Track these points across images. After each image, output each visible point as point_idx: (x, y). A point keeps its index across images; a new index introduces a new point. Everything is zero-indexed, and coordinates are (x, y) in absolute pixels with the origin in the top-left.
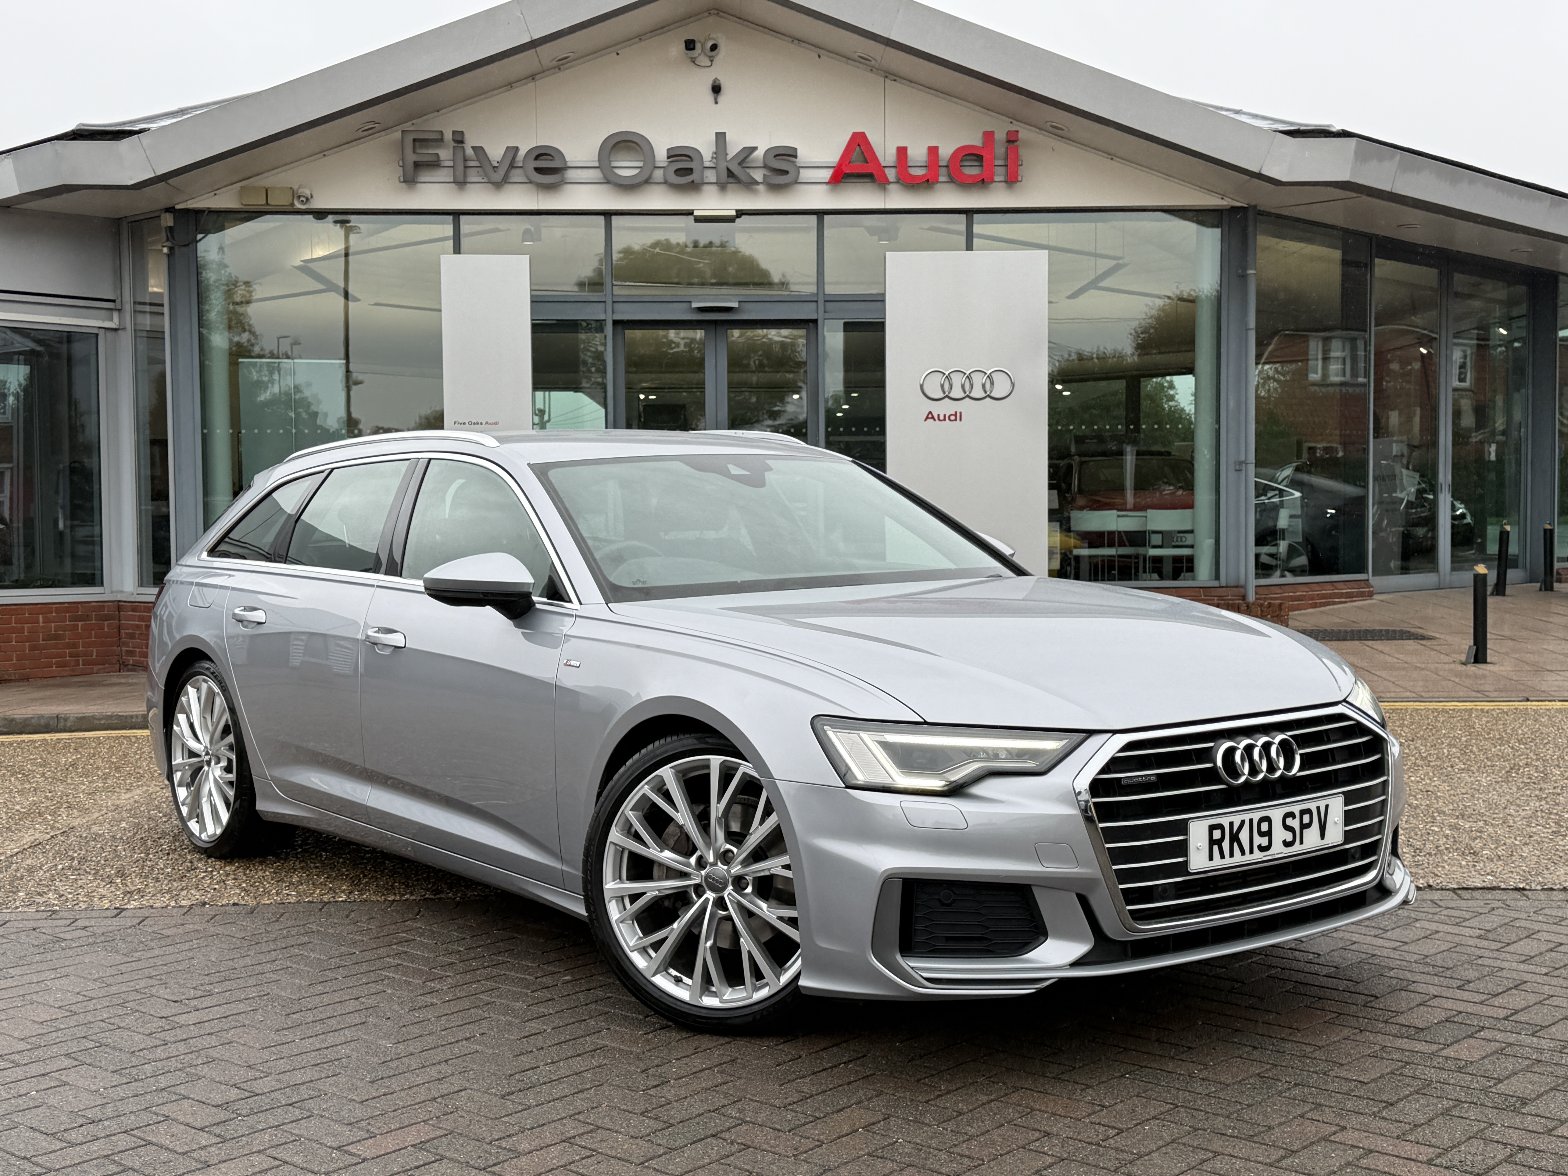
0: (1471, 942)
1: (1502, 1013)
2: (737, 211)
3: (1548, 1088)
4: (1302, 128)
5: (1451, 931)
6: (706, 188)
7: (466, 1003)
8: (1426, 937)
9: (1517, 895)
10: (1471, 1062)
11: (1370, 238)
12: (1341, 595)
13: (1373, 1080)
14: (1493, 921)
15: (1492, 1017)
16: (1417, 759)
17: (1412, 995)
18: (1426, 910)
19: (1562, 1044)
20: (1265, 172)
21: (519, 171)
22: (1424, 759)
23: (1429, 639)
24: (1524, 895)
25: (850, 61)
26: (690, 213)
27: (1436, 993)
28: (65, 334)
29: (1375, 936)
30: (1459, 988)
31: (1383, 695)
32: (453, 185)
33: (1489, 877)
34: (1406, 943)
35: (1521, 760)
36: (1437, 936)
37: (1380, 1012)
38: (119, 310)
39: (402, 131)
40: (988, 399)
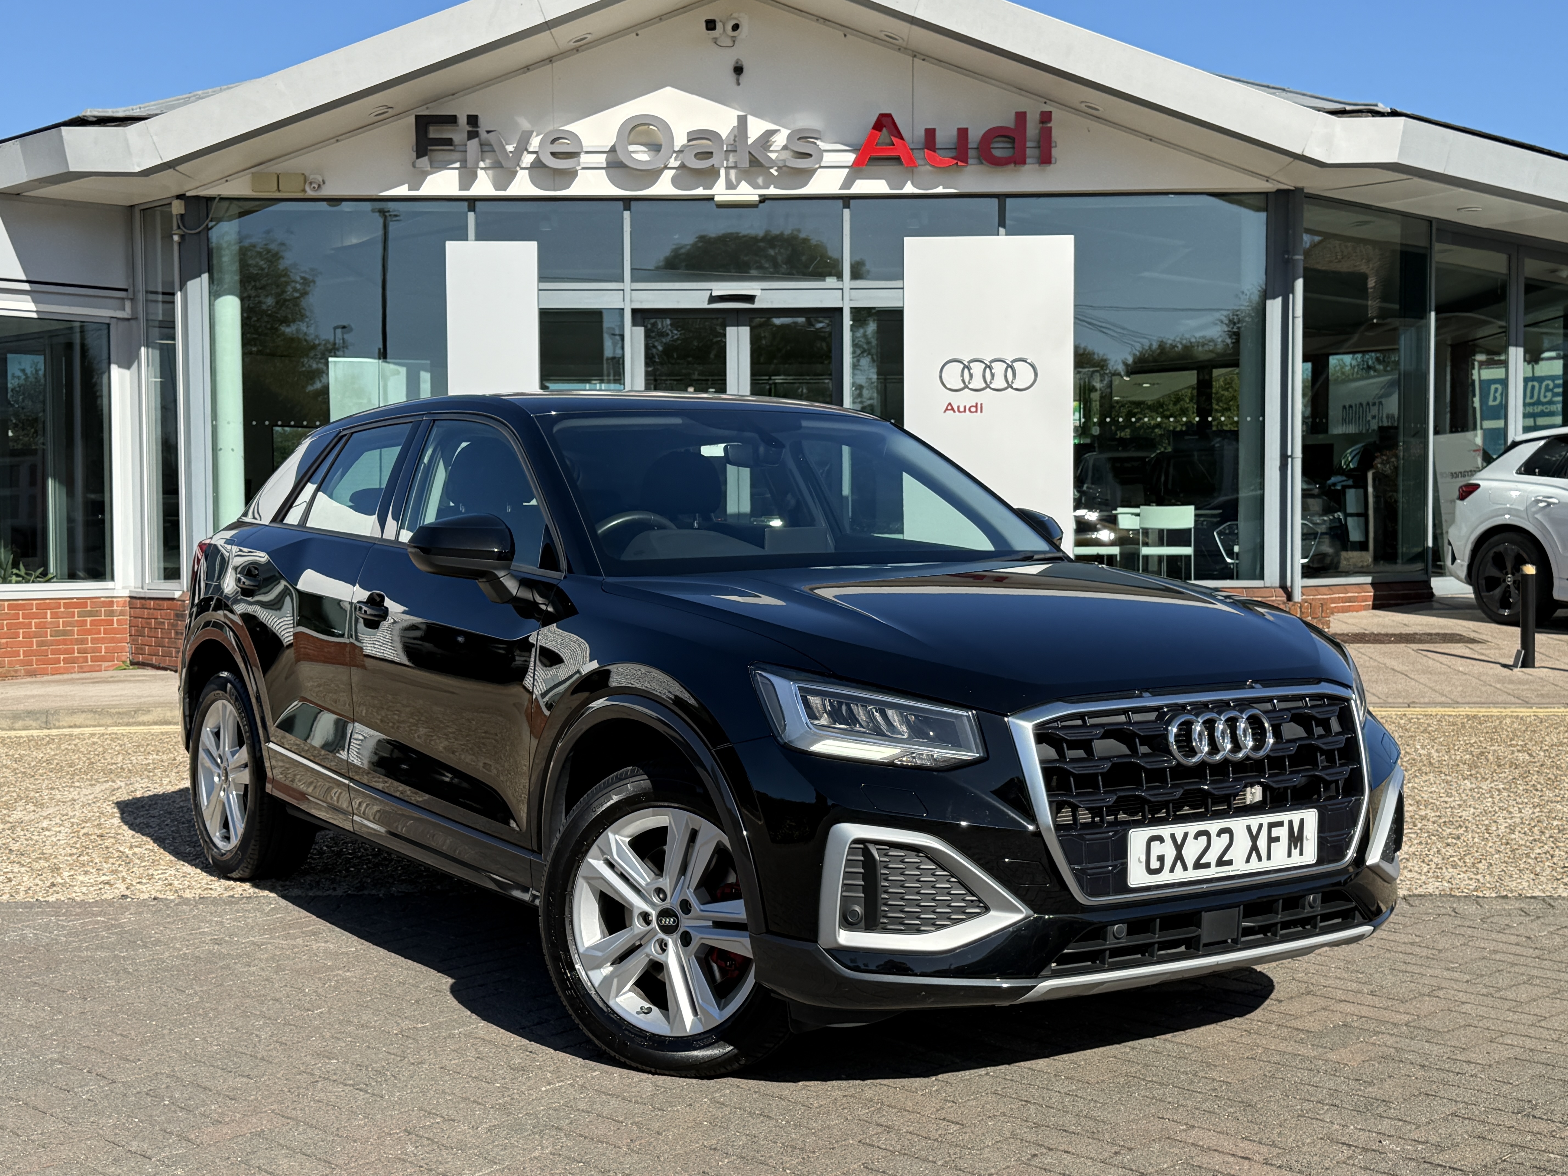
1: (1404, 1018)
2: (759, 196)
4: (1348, 107)
6: (727, 172)
9: (1468, 902)
10: (1350, 1066)
11: (1429, 221)
15: (1392, 1023)
17: (1318, 999)
20: (1307, 154)
21: (534, 156)
23: (1478, 642)
25: (877, 40)
26: (711, 199)
28: (78, 324)
31: (1417, 701)
32: (467, 170)
38: (132, 300)
39: (416, 116)
40: (1010, 389)
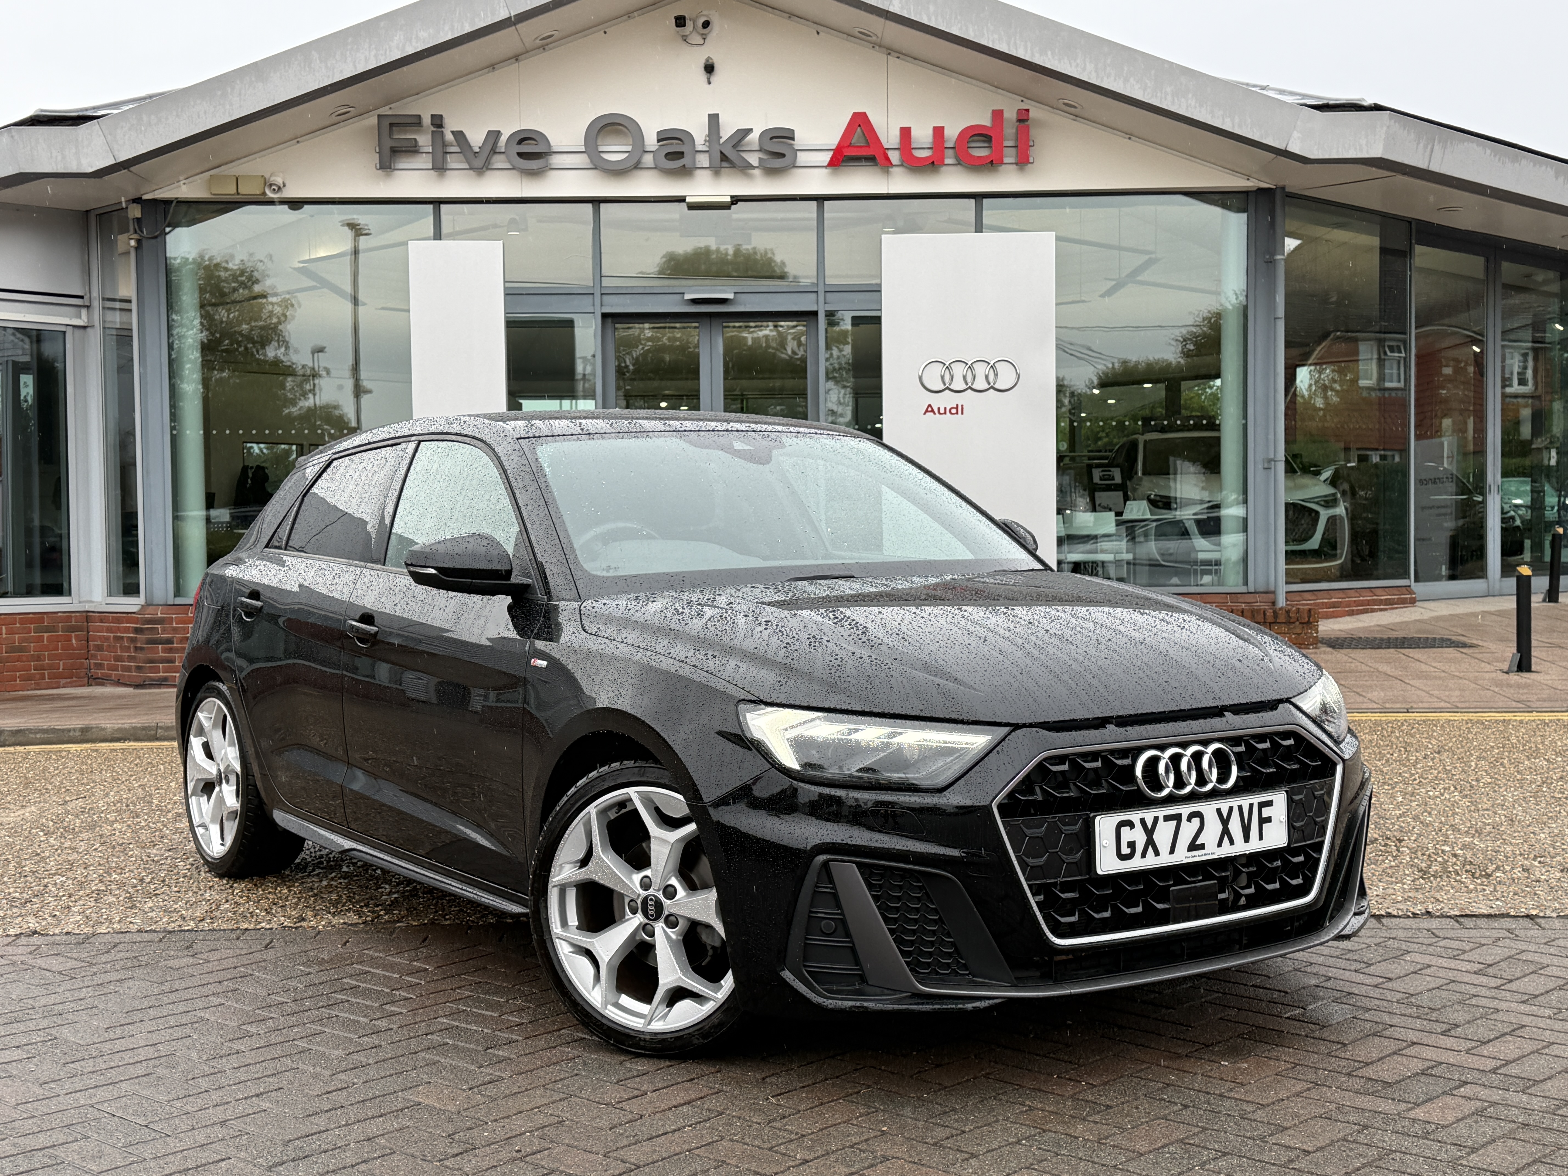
0: (1468, 978)
1: (1490, 1064)
2: (732, 197)
3: (1531, 1159)
4: (1331, 102)
5: (1446, 965)
6: (698, 173)
7: (278, 1051)
8: (1415, 973)
9: (1527, 923)
10: (1443, 1127)
11: (1409, 222)
12: (1381, 602)
13: (1320, 1149)
14: (1496, 954)
15: (1478, 1070)
16: (1439, 772)
17: (1386, 1042)
18: (1420, 940)
19: (1557, 1103)
20: (1291, 148)
21: (502, 157)
22: (1447, 772)
23: (1470, 647)
24: (1537, 924)
25: (850, 37)
26: (682, 200)
27: (1415, 1040)
28: (34, 333)
29: (1356, 971)
30: (1443, 1033)
31: (1415, 706)
32: (432, 172)
33: (1498, 903)
34: (1390, 979)
35: (1555, 773)
36: (1428, 971)
37: (1344, 1063)
38: (88, 307)
39: (379, 116)
40: (991, 390)
